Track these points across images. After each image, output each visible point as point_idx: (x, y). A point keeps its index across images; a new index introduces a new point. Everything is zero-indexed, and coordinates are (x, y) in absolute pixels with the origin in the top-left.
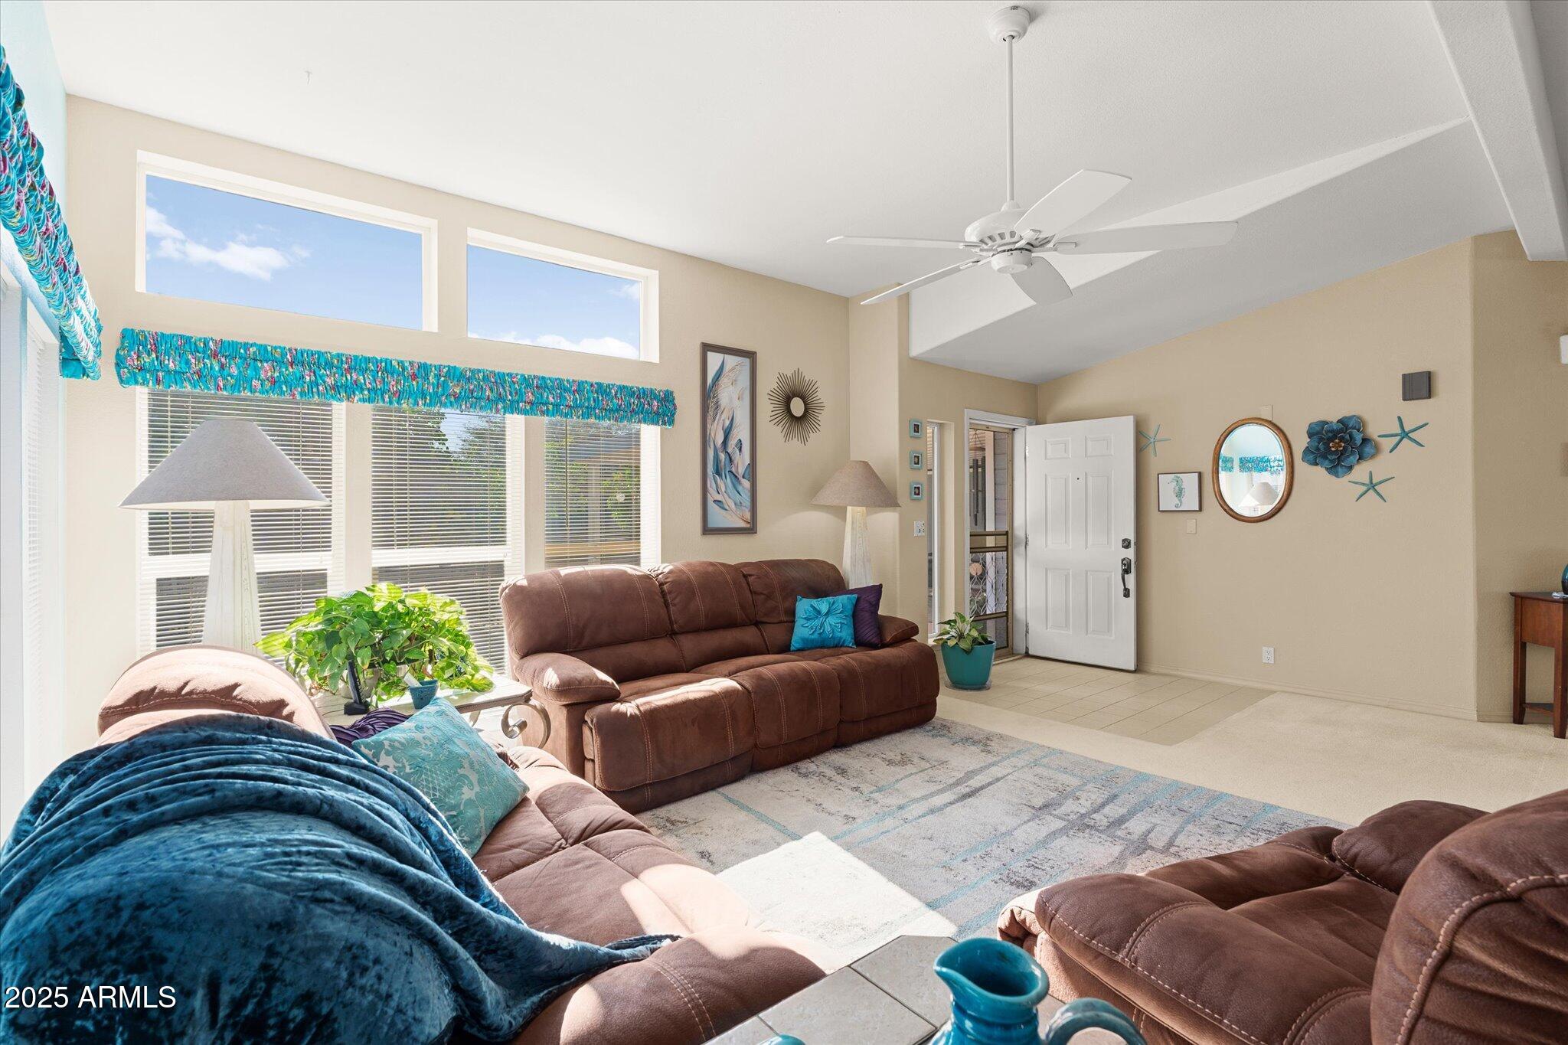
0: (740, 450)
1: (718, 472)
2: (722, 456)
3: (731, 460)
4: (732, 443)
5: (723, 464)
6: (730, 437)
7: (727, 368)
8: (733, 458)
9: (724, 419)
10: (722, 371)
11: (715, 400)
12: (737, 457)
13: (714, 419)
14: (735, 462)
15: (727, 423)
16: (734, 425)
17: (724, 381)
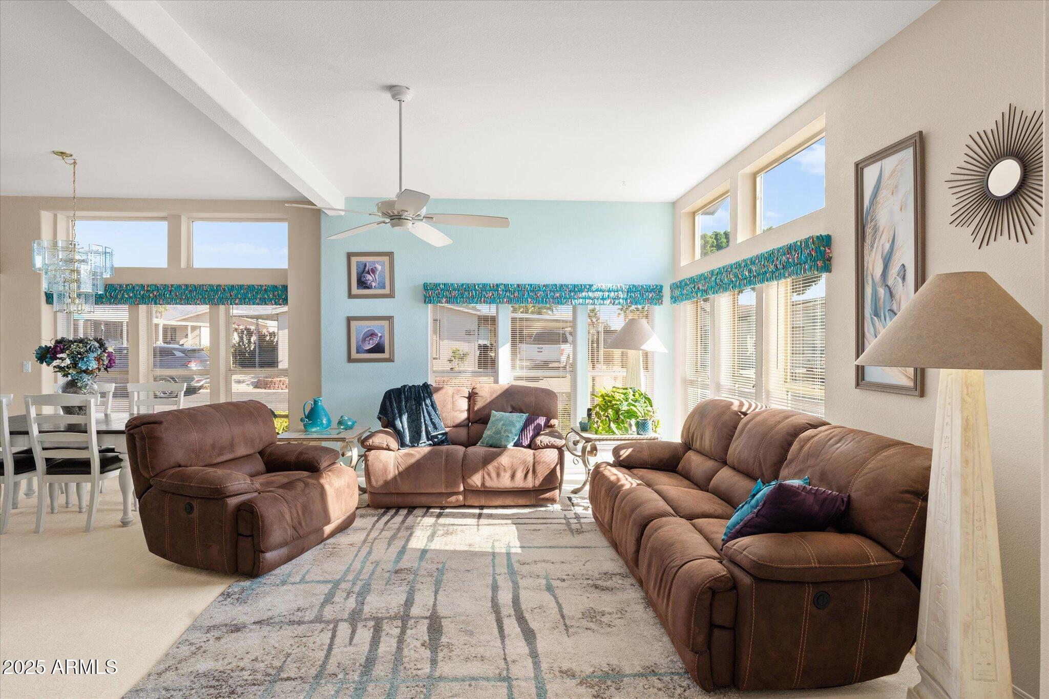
0: (904, 279)
1: (876, 314)
2: (882, 291)
3: (892, 295)
4: (894, 270)
5: (882, 301)
6: (891, 265)
7: (886, 175)
8: (894, 292)
9: (883, 243)
10: (880, 183)
11: (873, 223)
12: (899, 290)
13: (872, 246)
14: (897, 297)
15: (887, 246)
16: (895, 247)
17: (884, 193)
